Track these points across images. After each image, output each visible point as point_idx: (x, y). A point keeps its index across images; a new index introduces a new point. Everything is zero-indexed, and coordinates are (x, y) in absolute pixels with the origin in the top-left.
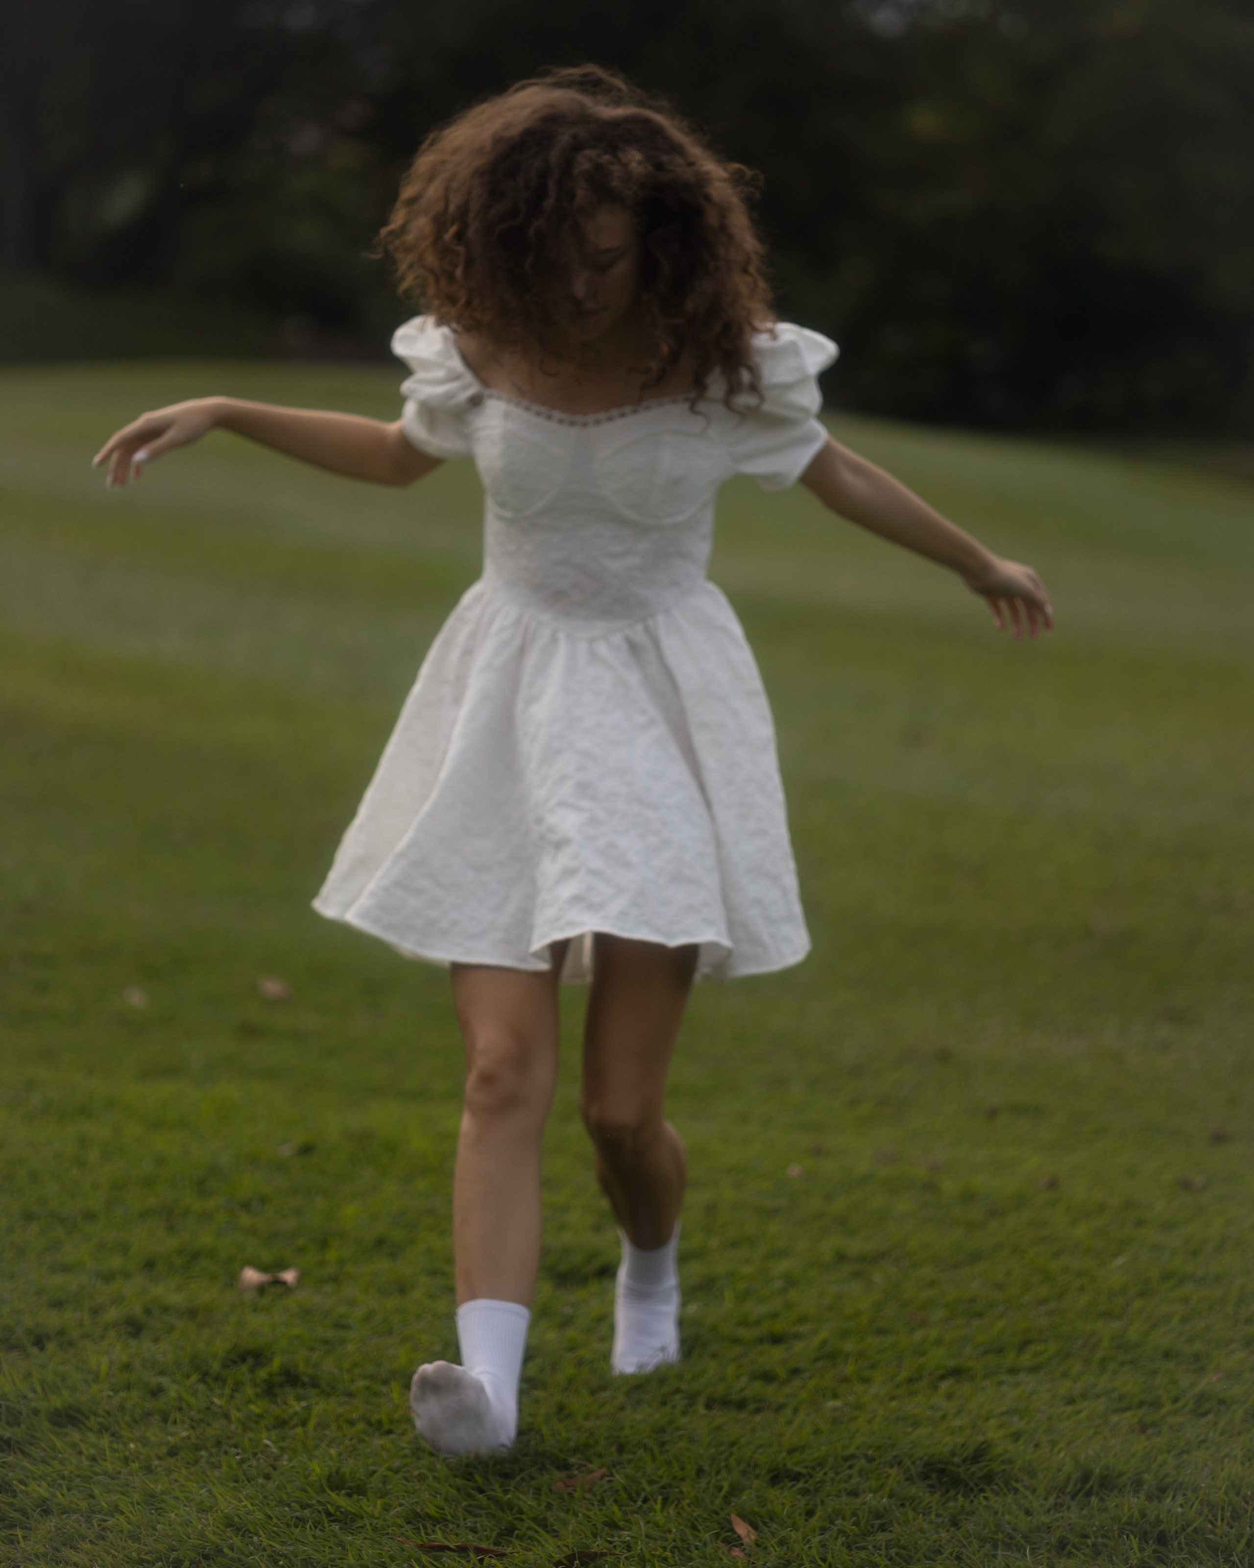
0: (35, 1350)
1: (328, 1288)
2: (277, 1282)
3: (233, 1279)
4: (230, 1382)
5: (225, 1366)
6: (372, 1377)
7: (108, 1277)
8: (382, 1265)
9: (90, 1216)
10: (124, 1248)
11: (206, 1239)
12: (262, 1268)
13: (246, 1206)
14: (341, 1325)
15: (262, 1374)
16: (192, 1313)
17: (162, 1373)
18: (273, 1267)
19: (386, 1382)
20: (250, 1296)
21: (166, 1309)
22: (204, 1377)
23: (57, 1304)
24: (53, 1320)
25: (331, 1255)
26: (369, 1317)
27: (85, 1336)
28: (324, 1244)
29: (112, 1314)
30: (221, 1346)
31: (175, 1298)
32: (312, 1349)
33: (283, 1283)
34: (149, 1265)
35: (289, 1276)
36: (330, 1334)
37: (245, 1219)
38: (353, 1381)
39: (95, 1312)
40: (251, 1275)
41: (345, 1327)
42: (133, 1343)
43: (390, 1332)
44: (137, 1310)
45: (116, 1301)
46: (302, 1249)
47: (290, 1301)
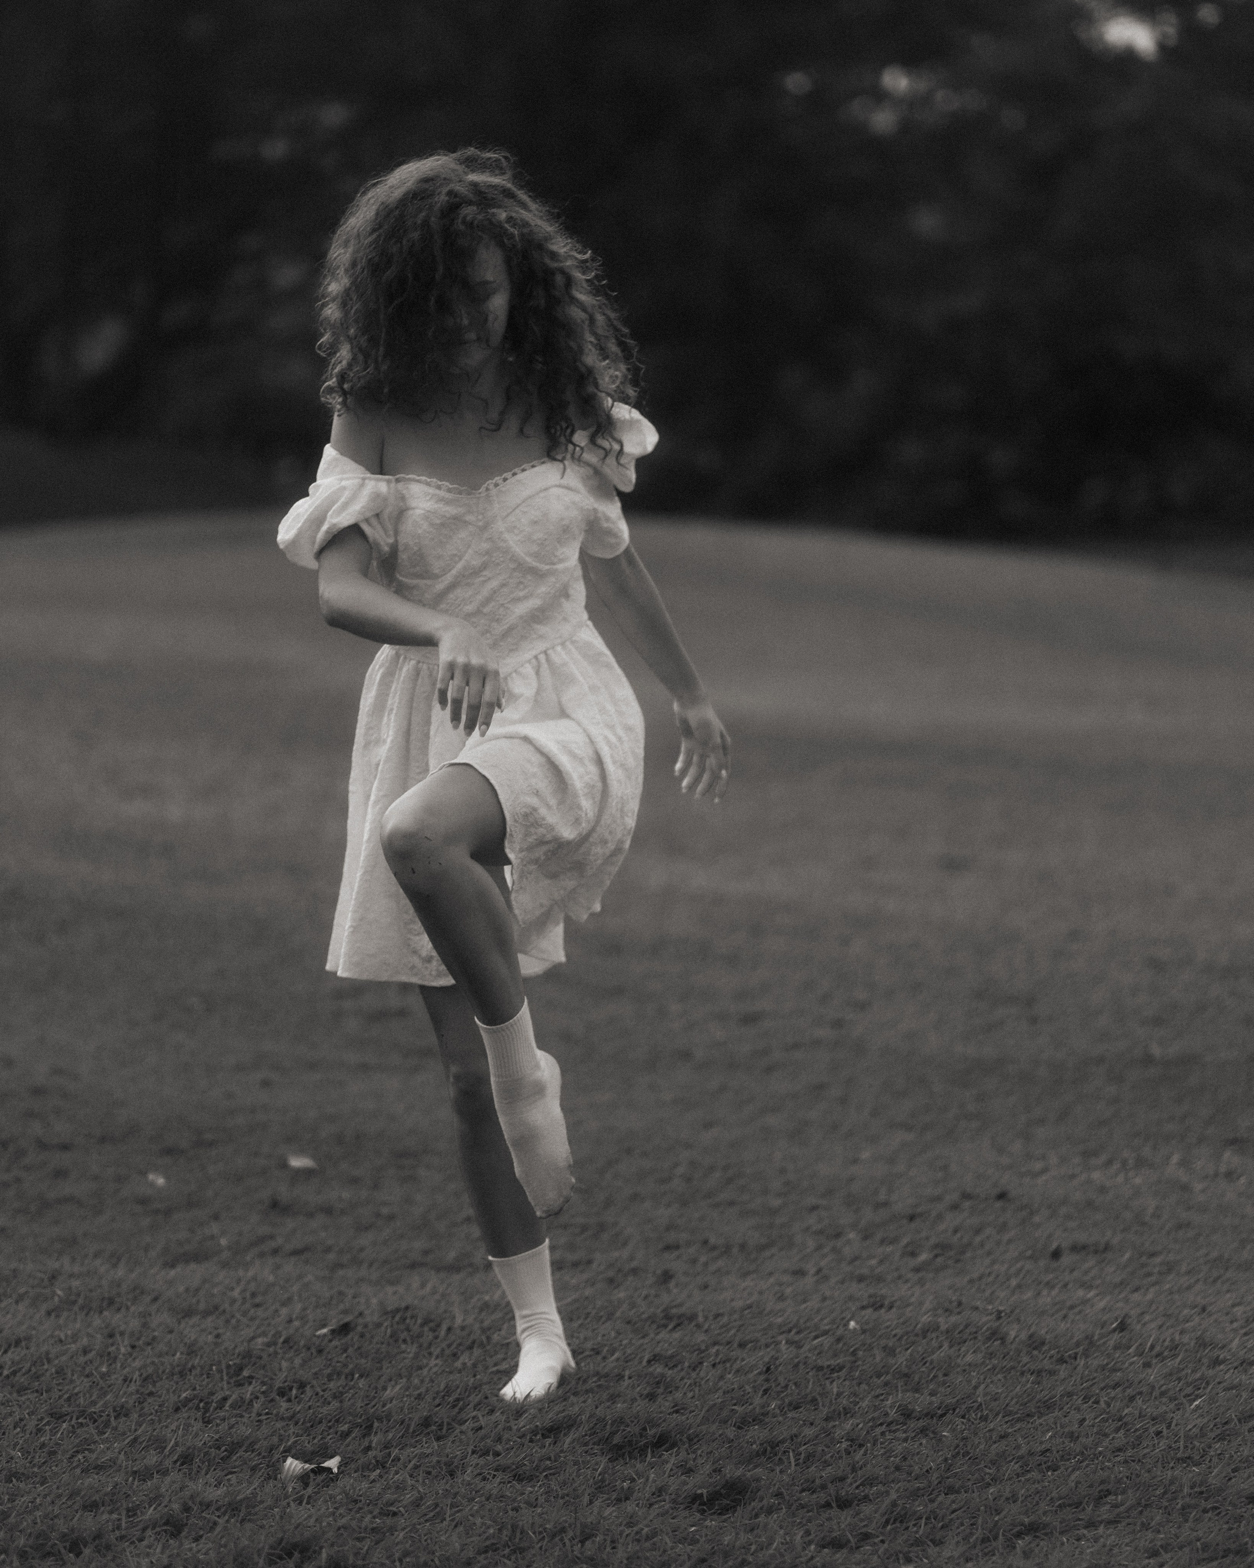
0: (71, 1557)
2: (320, 1470)
3: (274, 1469)
7: (144, 1475)
9: (121, 1412)
10: (159, 1444)
11: (244, 1430)
12: (304, 1457)
16: (234, 1508)
18: (317, 1454)
20: (293, 1485)
21: (206, 1506)
23: (92, 1507)
24: (88, 1523)
26: (417, 1503)
27: (123, 1539)
28: (368, 1429)
29: (151, 1514)
30: (265, 1541)
31: (215, 1494)
32: (361, 1539)
33: (326, 1471)
34: (186, 1459)
35: (333, 1464)
39: (132, 1512)
40: (293, 1465)
42: (174, 1543)
43: (440, 1516)
44: (176, 1508)
45: (155, 1499)
46: (346, 1435)
47: (334, 1490)
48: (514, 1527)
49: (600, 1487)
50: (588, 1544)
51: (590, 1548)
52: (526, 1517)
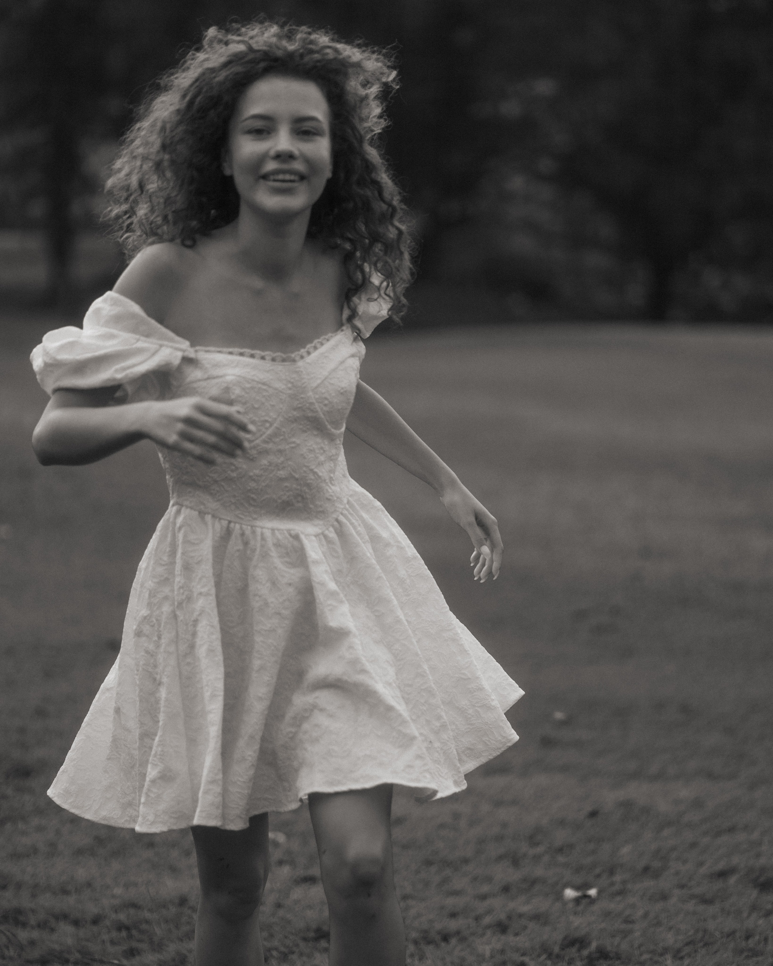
0: (443, 944)
1: (618, 898)
2: (586, 896)
3: (559, 896)
4: (567, 958)
5: (562, 949)
6: (653, 952)
7: (483, 897)
8: (649, 883)
9: (466, 861)
10: (489, 879)
11: (539, 872)
12: (576, 888)
13: (560, 850)
14: (628, 921)
15: (585, 953)
16: (536, 917)
17: (523, 954)
18: (583, 887)
19: (662, 955)
20: (571, 905)
21: (520, 916)
22: (550, 956)
23: (453, 915)
24: (453, 925)
25: (618, 878)
26: (646, 915)
27: (473, 934)
28: (612, 872)
29: (487, 920)
30: (558, 937)
31: (525, 909)
32: (613, 936)
33: (589, 897)
34: (506, 889)
35: (593, 892)
36: (623, 926)
37: (561, 859)
38: (641, 955)
39: (477, 919)
40: (570, 893)
41: (632, 922)
42: (503, 937)
43: (659, 924)
44: (503, 916)
45: (489, 912)
46: (598, 876)
47: (596, 908)
48: (705, 931)
49: (754, 908)
50: (750, 941)
51: (751, 943)
52: (711, 925)
